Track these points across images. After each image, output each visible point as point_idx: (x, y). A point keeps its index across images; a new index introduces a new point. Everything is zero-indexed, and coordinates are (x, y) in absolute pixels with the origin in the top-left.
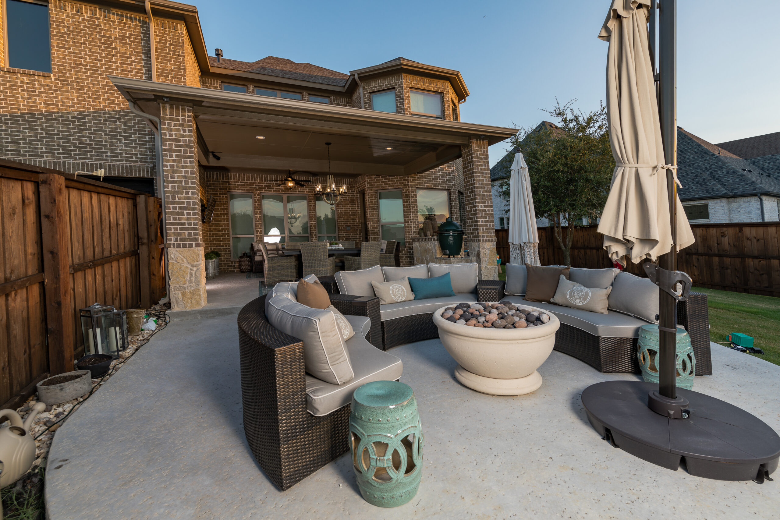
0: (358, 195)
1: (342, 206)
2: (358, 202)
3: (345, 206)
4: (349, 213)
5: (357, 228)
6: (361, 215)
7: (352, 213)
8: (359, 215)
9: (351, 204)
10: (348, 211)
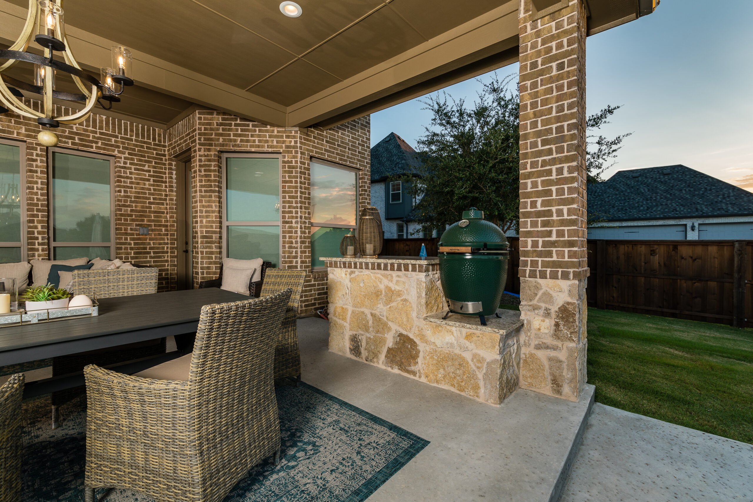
0: (174, 163)
1: (131, 183)
2: (171, 178)
3: (138, 184)
4: (149, 198)
5: (166, 230)
6: (176, 204)
7: (154, 199)
8: (173, 204)
9: (154, 181)
10: (145, 193)
